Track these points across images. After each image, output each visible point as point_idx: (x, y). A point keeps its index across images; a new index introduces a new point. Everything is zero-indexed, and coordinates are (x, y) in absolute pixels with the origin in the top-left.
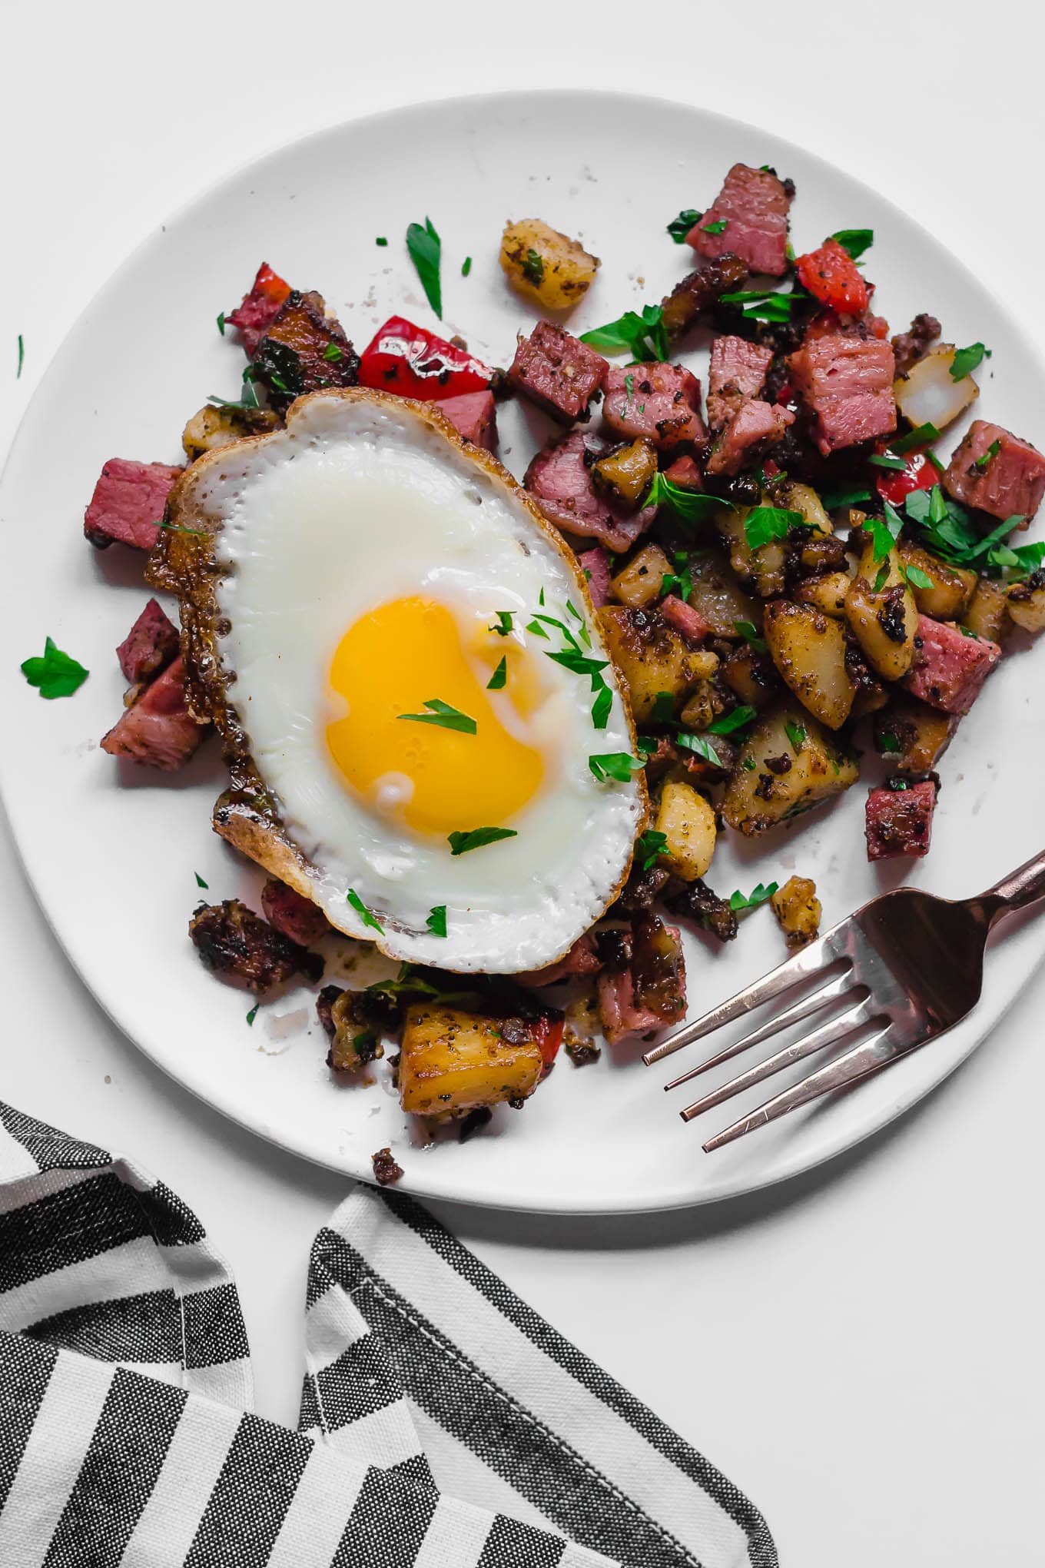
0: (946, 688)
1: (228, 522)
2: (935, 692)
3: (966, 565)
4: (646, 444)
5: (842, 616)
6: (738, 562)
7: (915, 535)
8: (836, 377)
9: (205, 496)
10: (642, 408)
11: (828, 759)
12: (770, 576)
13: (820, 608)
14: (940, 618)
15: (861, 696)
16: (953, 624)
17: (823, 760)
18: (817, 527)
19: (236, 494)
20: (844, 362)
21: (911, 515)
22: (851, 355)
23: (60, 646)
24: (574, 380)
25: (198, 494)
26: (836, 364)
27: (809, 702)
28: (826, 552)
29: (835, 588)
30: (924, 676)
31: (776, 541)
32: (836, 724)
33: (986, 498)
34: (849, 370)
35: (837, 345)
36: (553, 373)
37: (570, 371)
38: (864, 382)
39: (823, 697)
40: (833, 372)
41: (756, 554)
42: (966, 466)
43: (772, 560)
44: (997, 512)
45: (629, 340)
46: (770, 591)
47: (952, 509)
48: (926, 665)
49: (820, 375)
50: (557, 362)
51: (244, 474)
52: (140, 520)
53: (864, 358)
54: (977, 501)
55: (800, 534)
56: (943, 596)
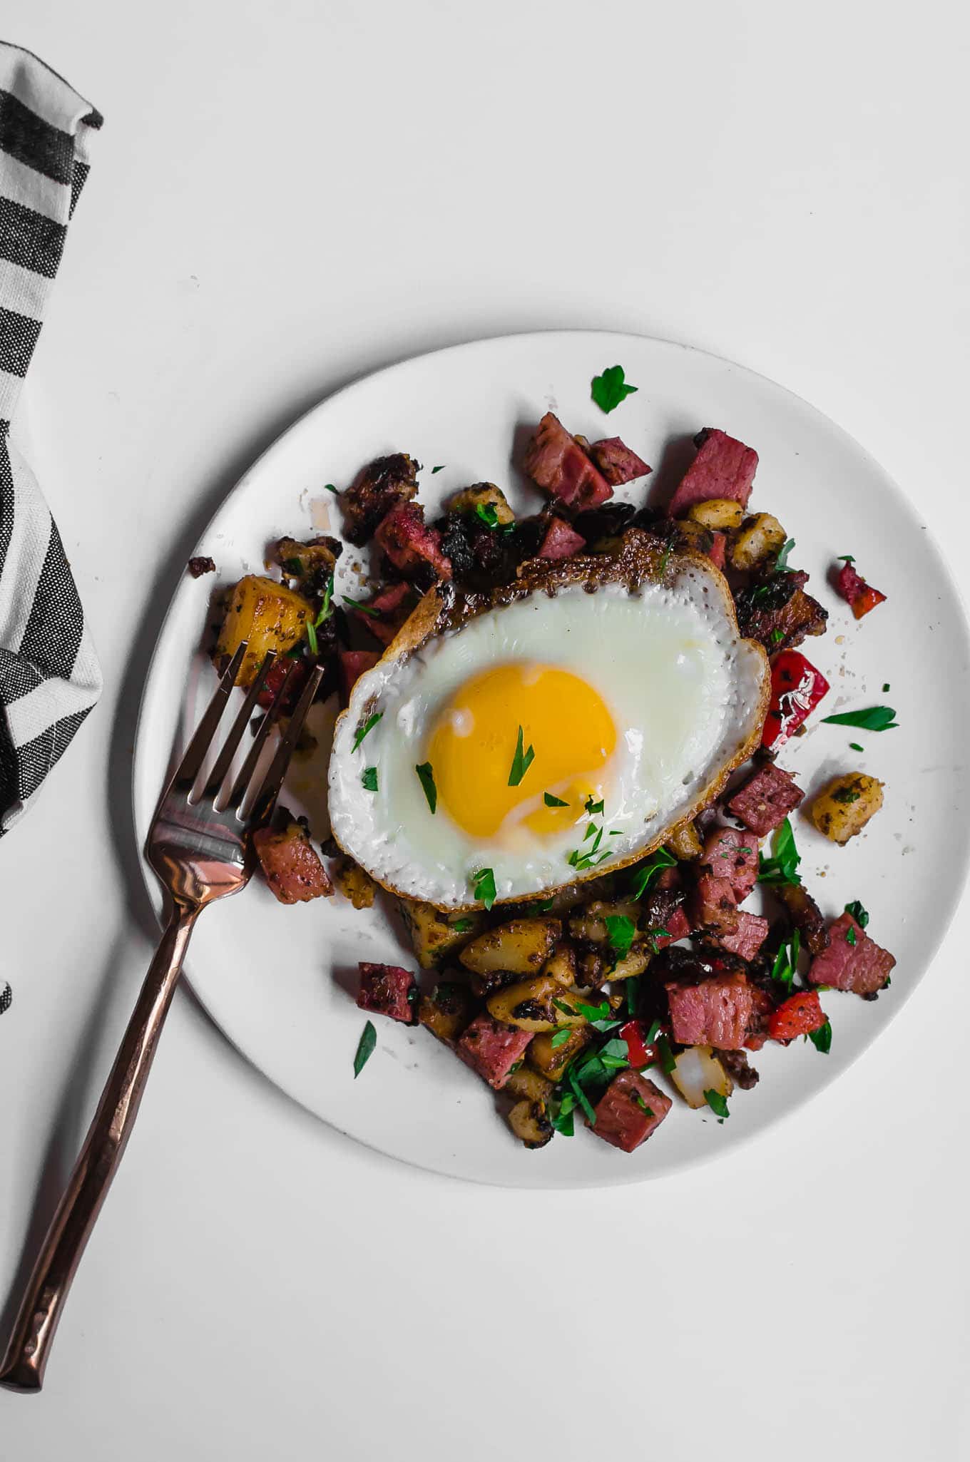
0: (475, 1043)
1: (671, 593)
2: (474, 1035)
3: (566, 1075)
4: (699, 854)
5: (543, 973)
6: (598, 907)
7: (595, 1041)
8: (721, 1004)
9: (692, 576)
10: (725, 856)
11: (440, 947)
12: (583, 928)
14: (529, 1048)
16: (523, 1057)
17: (439, 942)
18: (613, 970)
19: (691, 599)
20: (732, 1012)
21: (610, 1042)
22: (735, 1018)
23: (629, 397)
24: (755, 810)
25: (694, 571)
26: (730, 1006)
27: (481, 942)
28: (592, 972)
29: (563, 973)
30: (488, 1028)
31: (608, 937)
32: (463, 958)
33: (613, 1098)
34: (725, 1014)
35: (745, 1009)
36: (763, 795)
37: (762, 808)
38: (714, 1024)
39: (483, 951)
40: (726, 1003)
41: (601, 921)
42: (639, 1088)
43: (595, 932)
44: (601, 1104)
45: (780, 858)
46: (573, 926)
47: (609, 1074)
48: (495, 1031)
49: (725, 992)
50: (770, 799)
51: (707, 606)
52: (710, 470)
53: (733, 1026)
54: (611, 1092)
55: (611, 956)
56: (546, 1054)
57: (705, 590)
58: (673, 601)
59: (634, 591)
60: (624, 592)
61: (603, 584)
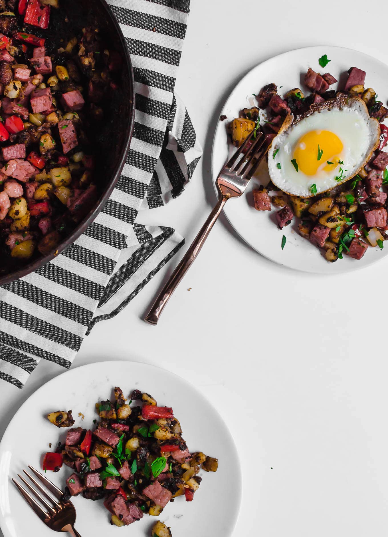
0: (316, 233)
1: (350, 108)
2: (315, 231)
3: (340, 240)
4: (367, 176)
6: (342, 193)
7: (346, 229)
8: (379, 214)
9: (355, 103)
10: (374, 176)
11: (303, 209)
12: (340, 199)
13: (333, 207)
14: (330, 234)
15: (315, 216)
16: (328, 236)
17: (303, 207)
18: (349, 210)
19: (356, 109)
20: (382, 216)
21: (350, 229)
22: (383, 218)
23: (329, 63)
24: (380, 163)
25: (356, 101)
26: (382, 215)
27: (314, 205)
28: (344, 210)
29: (337, 210)
30: (318, 229)
31: (347, 200)
32: (309, 211)
33: (353, 244)
34: (380, 217)
35: (385, 215)
36: (381, 159)
37: (382, 162)
38: (378, 220)
39: (315, 207)
40: (380, 214)
41: (344, 197)
42: (359, 242)
43: (343, 200)
44: (350, 247)
45: (386, 178)
46: (337, 200)
47: (351, 239)
48: (320, 229)
49: (379, 211)
50: (384, 160)
51: (360, 111)
52: (354, 78)
53: (382, 220)
54: (353, 243)
55: (348, 206)
56: (335, 234)
57: (359, 106)
58: (351, 110)
59: (341, 109)
60: (338, 109)
61: (332, 108)
